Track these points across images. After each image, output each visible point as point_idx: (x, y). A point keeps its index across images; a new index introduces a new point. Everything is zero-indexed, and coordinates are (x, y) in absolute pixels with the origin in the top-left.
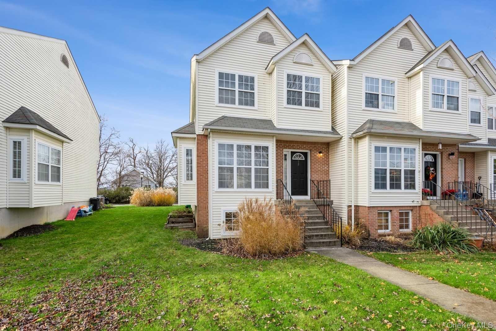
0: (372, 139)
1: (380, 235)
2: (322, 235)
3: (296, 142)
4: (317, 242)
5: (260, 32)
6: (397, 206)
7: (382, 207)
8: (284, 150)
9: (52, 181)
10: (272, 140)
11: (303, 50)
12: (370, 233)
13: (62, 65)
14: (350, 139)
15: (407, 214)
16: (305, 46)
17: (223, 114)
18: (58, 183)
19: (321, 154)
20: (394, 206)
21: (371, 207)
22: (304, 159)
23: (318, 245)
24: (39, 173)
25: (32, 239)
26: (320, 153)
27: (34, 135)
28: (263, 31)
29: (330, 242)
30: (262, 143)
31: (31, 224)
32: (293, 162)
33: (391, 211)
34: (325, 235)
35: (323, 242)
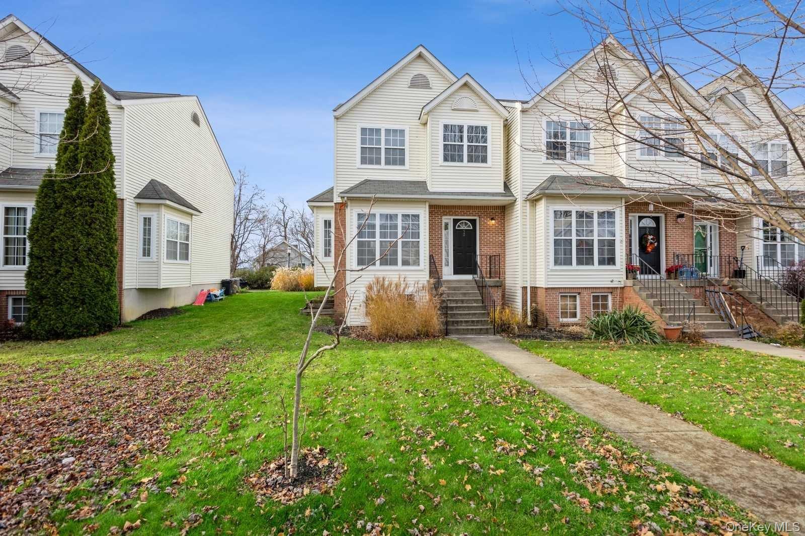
0: (549, 201)
1: (563, 325)
2: (473, 321)
3: (459, 207)
4: (463, 329)
5: (412, 75)
6: (588, 288)
7: (565, 288)
8: (443, 217)
9: (180, 259)
10: (424, 206)
11: (465, 93)
12: (548, 322)
13: (193, 124)
14: (524, 202)
15: (605, 298)
16: (467, 88)
17: (366, 178)
18: (186, 262)
19: (493, 222)
20: (583, 288)
21: (549, 288)
22: (472, 228)
23: (466, 332)
24: (167, 251)
25: (161, 322)
26: (492, 219)
27: (163, 210)
28: (416, 73)
29: (481, 329)
30: (411, 210)
31: (159, 308)
32: (457, 233)
33: (579, 293)
34: (478, 321)
35: (472, 329)
